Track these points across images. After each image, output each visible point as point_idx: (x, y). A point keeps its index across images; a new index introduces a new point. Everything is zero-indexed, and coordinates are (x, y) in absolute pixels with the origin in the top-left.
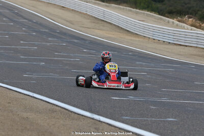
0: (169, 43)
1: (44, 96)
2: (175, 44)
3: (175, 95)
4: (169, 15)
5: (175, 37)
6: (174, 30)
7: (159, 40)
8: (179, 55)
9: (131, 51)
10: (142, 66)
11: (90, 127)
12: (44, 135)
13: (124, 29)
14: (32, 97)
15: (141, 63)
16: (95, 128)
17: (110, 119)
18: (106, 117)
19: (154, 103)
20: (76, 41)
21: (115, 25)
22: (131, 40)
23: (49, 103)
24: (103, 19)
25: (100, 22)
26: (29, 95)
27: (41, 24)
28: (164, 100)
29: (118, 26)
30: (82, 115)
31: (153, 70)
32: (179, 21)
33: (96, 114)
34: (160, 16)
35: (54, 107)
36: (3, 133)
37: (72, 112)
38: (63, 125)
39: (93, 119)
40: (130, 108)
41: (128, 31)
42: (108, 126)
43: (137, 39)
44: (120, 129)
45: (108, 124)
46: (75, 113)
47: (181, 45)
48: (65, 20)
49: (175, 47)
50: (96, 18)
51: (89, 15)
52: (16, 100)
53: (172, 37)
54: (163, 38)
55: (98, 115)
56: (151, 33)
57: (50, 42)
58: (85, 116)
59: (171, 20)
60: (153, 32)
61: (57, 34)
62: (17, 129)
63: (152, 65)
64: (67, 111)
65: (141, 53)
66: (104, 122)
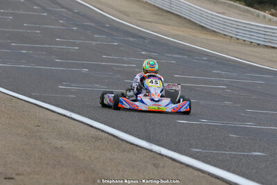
0: (259, 44)
1: (85, 116)
2: (266, 46)
3: (264, 119)
4: (259, 7)
5: (266, 37)
6: (265, 28)
7: (244, 41)
8: (271, 61)
9: (207, 54)
10: (220, 76)
11: (146, 162)
12: (84, 173)
13: (196, 24)
14: (69, 117)
15: (219, 72)
16: (154, 165)
17: (175, 151)
18: (169, 149)
19: (235, 130)
20: (131, 39)
21: (185, 18)
22: (207, 39)
23: (92, 126)
24: (169, 10)
25: (166, 14)
26: (65, 116)
27: (84, 16)
28: (249, 125)
29: (190, 21)
30: (137, 146)
31: (236, 82)
32: (272, 15)
33: (155, 144)
34: (247, 7)
35: (99, 132)
36: (28, 170)
37: (122, 140)
38: (110, 159)
39: (151, 151)
40: (202, 136)
41: (202, 27)
42: (170, 161)
43: (215, 38)
44: (188, 166)
45: (171, 158)
46: (128, 142)
47: (274, 48)
48: (116, 10)
49: (267, 50)
50: (159, 8)
51: (150, 4)
52: (47, 122)
53: (263, 36)
54: (250, 38)
55: (158, 145)
56: (235, 30)
57: (96, 40)
58: (140, 147)
59: (262, 13)
60: (237, 28)
61: (106, 30)
62: (47, 164)
63: (235, 75)
64: (116, 140)
65: (219, 58)
66: (166, 156)
